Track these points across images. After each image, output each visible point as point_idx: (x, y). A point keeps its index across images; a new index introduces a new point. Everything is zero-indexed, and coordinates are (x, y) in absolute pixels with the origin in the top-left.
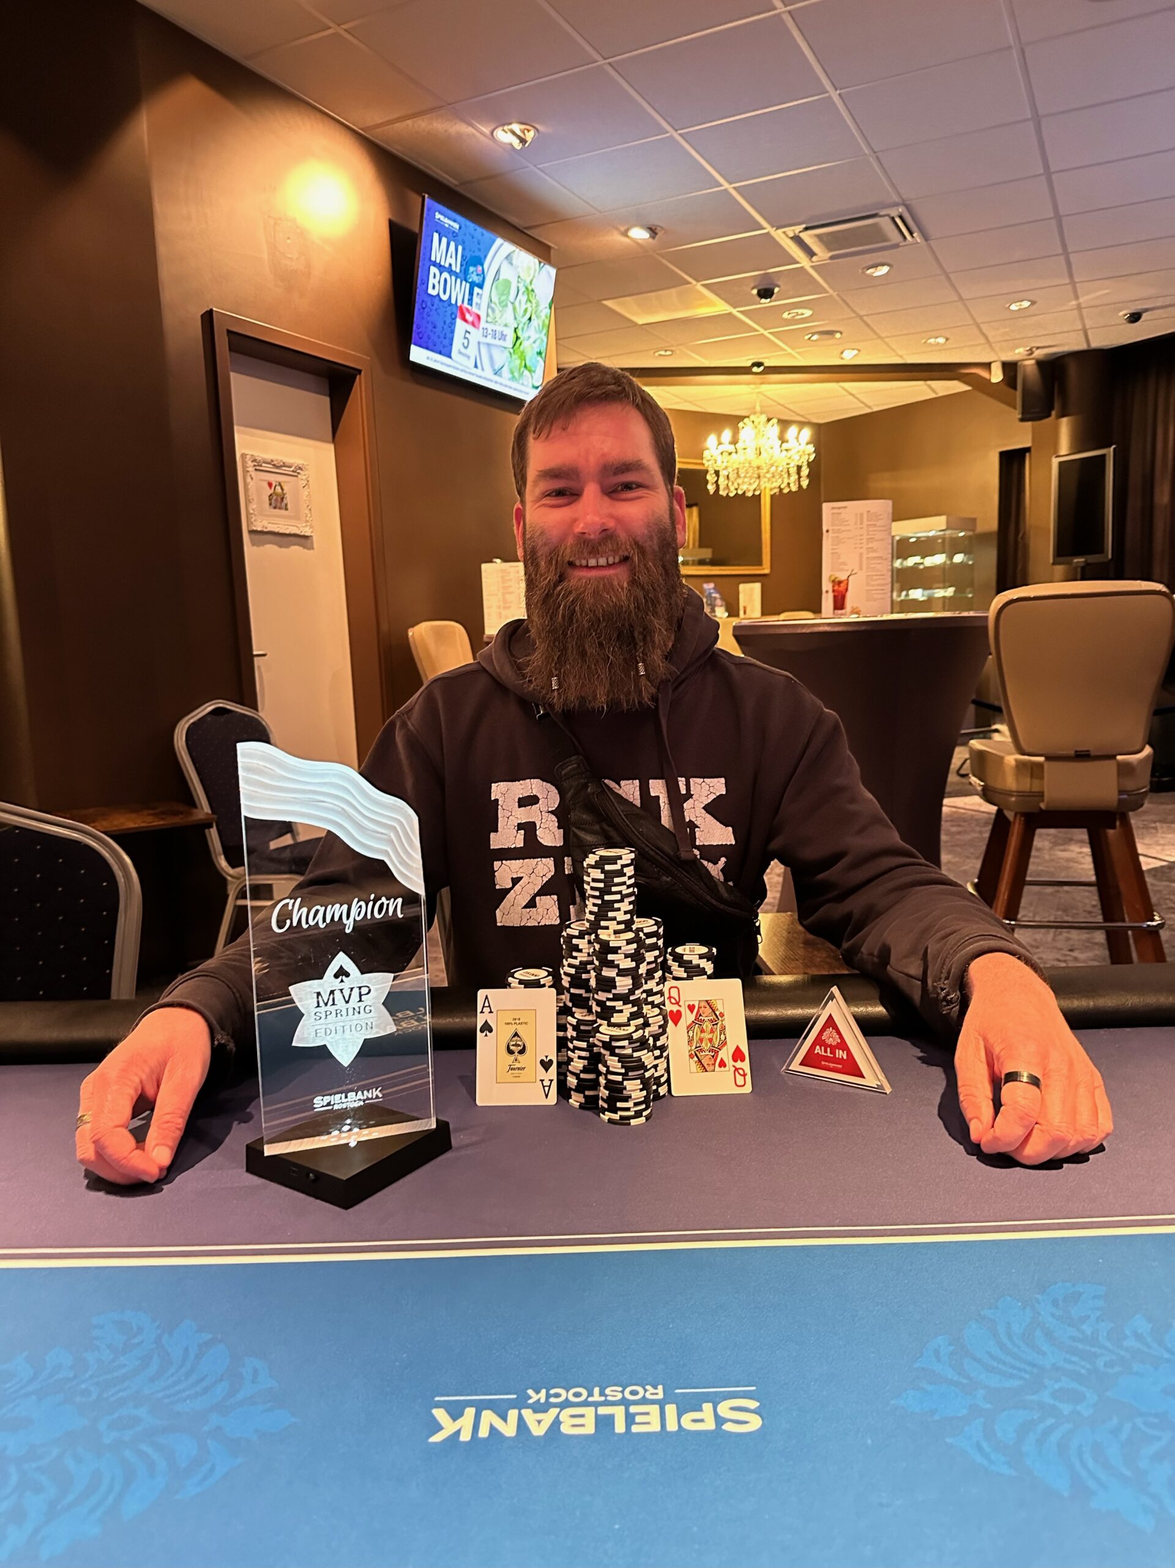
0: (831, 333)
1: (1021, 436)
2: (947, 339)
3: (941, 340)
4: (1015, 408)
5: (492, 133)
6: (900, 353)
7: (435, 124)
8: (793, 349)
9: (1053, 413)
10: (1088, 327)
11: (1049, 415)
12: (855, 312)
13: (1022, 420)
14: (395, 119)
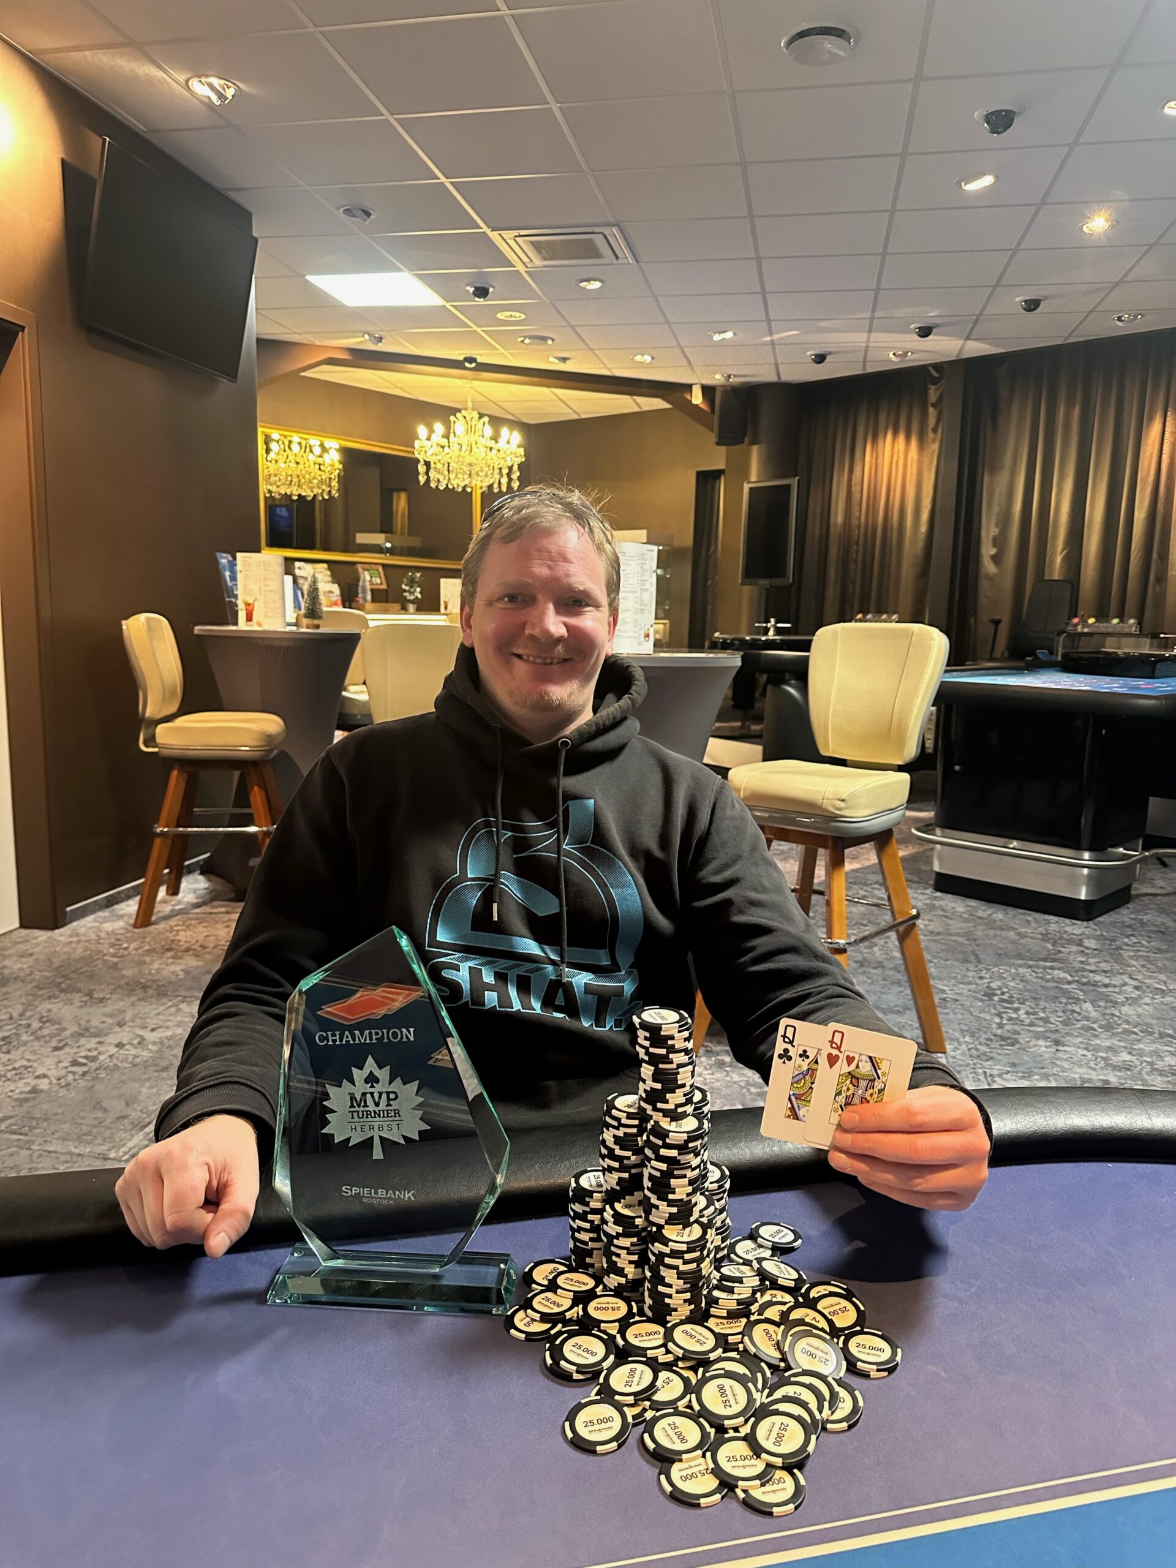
0: (544, 339)
1: (717, 459)
2: (653, 358)
3: (648, 359)
4: (713, 432)
5: (187, 81)
6: (609, 366)
7: (119, 61)
8: (506, 350)
9: (746, 439)
10: (779, 362)
11: (742, 442)
12: (567, 321)
13: (718, 444)
14: (71, 47)
